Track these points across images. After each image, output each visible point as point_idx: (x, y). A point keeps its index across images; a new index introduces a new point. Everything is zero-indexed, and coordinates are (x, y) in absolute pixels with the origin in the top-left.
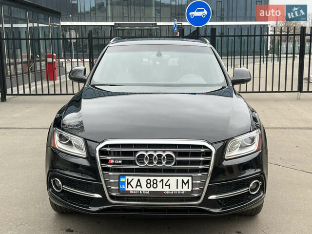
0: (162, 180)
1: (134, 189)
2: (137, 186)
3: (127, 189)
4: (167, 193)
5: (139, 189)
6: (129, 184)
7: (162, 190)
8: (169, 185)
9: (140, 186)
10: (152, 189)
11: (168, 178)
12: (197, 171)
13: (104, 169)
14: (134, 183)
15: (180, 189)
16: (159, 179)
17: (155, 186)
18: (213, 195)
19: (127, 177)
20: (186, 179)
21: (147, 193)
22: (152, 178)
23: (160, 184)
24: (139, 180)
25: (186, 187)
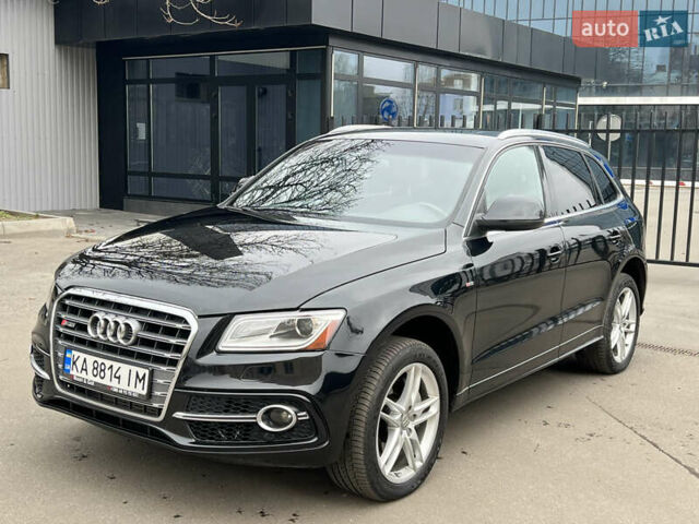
0: (111, 367)
1: (79, 375)
2: (82, 369)
3: (71, 373)
4: (115, 390)
5: (83, 375)
6: (74, 363)
7: (109, 384)
8: (119, 378)
9: (86, 370)
10: (98, 380)
11: (119, 364)
12: (162, 361)
13: (56, 334)
14: (79, 364)
15: (131, 388)
16: (108, 363)
17: (102, 374)
18: (182, 411)
19: (73, 352)
20: (142, 372)
21: (93, 384)
22: (100, 360)
23: (108, 372)
24: (85, 361)
25: (140, 385)
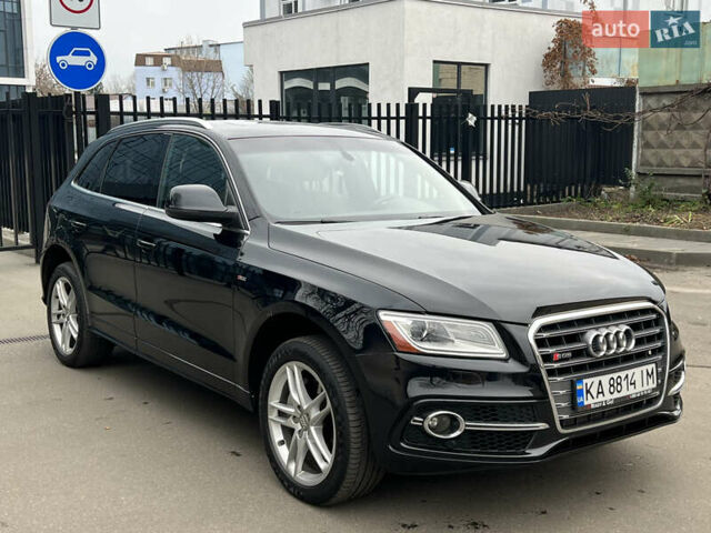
0: (627, 376)
1: (596, 400)
2: (599, 393)
3: (586, 403)
4: (634, 396)
5: (601, 398)
6: (588, 392)
7: (627, 393)
8: (635, 383)
9: (602, 392)
10: (616, 395)
11: (633, 370)
13: (551, 373)
14: (594, 391)
15: (646, 387)
16: (623, 374)
17: (619, 388)
19: (585, 381)
20: (650, 368)
21: (612, 402)
22: (615, 376)
23: (624, 383)
24: (600, 383)
25: (650, 381)
